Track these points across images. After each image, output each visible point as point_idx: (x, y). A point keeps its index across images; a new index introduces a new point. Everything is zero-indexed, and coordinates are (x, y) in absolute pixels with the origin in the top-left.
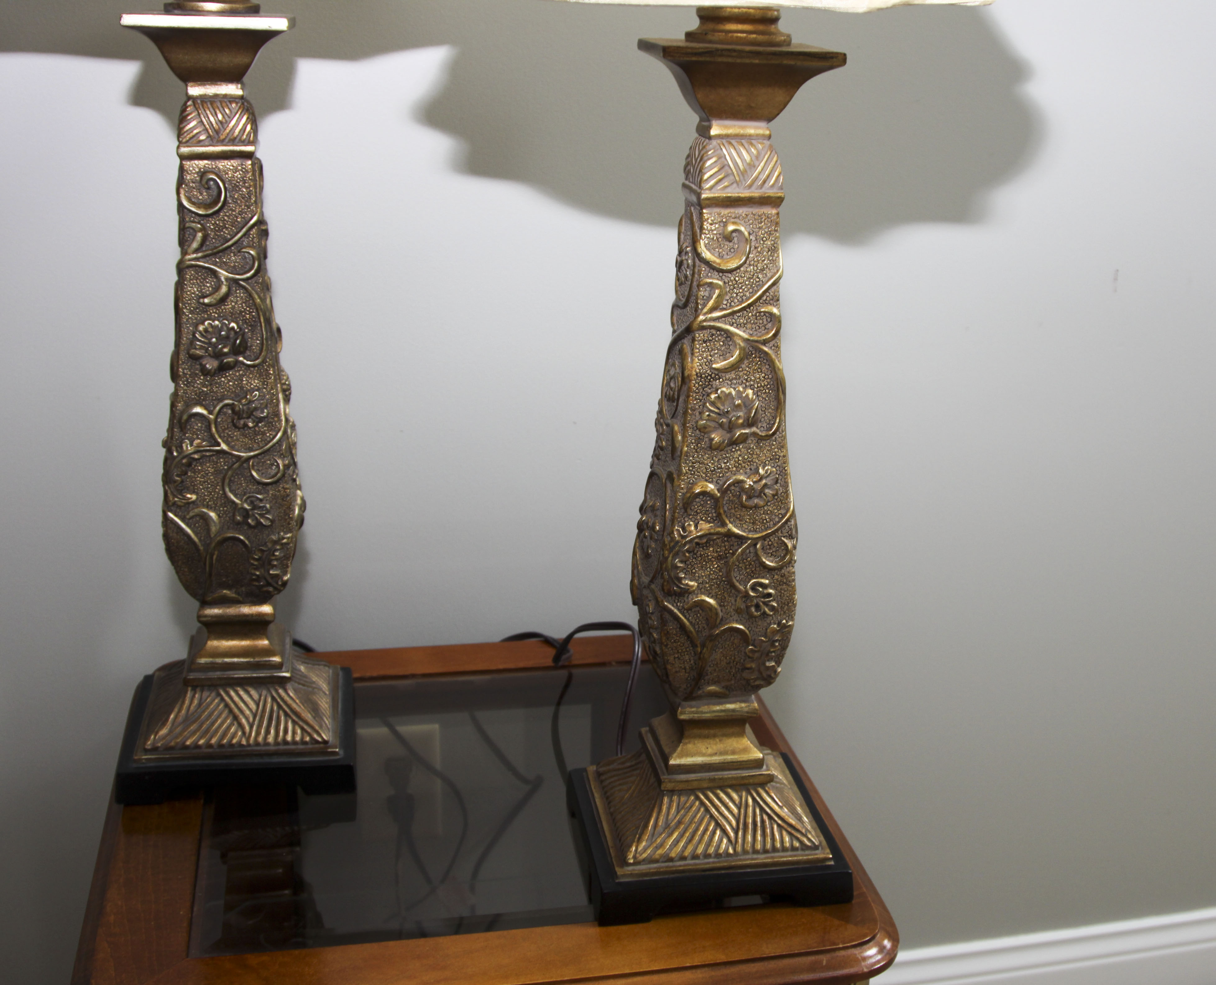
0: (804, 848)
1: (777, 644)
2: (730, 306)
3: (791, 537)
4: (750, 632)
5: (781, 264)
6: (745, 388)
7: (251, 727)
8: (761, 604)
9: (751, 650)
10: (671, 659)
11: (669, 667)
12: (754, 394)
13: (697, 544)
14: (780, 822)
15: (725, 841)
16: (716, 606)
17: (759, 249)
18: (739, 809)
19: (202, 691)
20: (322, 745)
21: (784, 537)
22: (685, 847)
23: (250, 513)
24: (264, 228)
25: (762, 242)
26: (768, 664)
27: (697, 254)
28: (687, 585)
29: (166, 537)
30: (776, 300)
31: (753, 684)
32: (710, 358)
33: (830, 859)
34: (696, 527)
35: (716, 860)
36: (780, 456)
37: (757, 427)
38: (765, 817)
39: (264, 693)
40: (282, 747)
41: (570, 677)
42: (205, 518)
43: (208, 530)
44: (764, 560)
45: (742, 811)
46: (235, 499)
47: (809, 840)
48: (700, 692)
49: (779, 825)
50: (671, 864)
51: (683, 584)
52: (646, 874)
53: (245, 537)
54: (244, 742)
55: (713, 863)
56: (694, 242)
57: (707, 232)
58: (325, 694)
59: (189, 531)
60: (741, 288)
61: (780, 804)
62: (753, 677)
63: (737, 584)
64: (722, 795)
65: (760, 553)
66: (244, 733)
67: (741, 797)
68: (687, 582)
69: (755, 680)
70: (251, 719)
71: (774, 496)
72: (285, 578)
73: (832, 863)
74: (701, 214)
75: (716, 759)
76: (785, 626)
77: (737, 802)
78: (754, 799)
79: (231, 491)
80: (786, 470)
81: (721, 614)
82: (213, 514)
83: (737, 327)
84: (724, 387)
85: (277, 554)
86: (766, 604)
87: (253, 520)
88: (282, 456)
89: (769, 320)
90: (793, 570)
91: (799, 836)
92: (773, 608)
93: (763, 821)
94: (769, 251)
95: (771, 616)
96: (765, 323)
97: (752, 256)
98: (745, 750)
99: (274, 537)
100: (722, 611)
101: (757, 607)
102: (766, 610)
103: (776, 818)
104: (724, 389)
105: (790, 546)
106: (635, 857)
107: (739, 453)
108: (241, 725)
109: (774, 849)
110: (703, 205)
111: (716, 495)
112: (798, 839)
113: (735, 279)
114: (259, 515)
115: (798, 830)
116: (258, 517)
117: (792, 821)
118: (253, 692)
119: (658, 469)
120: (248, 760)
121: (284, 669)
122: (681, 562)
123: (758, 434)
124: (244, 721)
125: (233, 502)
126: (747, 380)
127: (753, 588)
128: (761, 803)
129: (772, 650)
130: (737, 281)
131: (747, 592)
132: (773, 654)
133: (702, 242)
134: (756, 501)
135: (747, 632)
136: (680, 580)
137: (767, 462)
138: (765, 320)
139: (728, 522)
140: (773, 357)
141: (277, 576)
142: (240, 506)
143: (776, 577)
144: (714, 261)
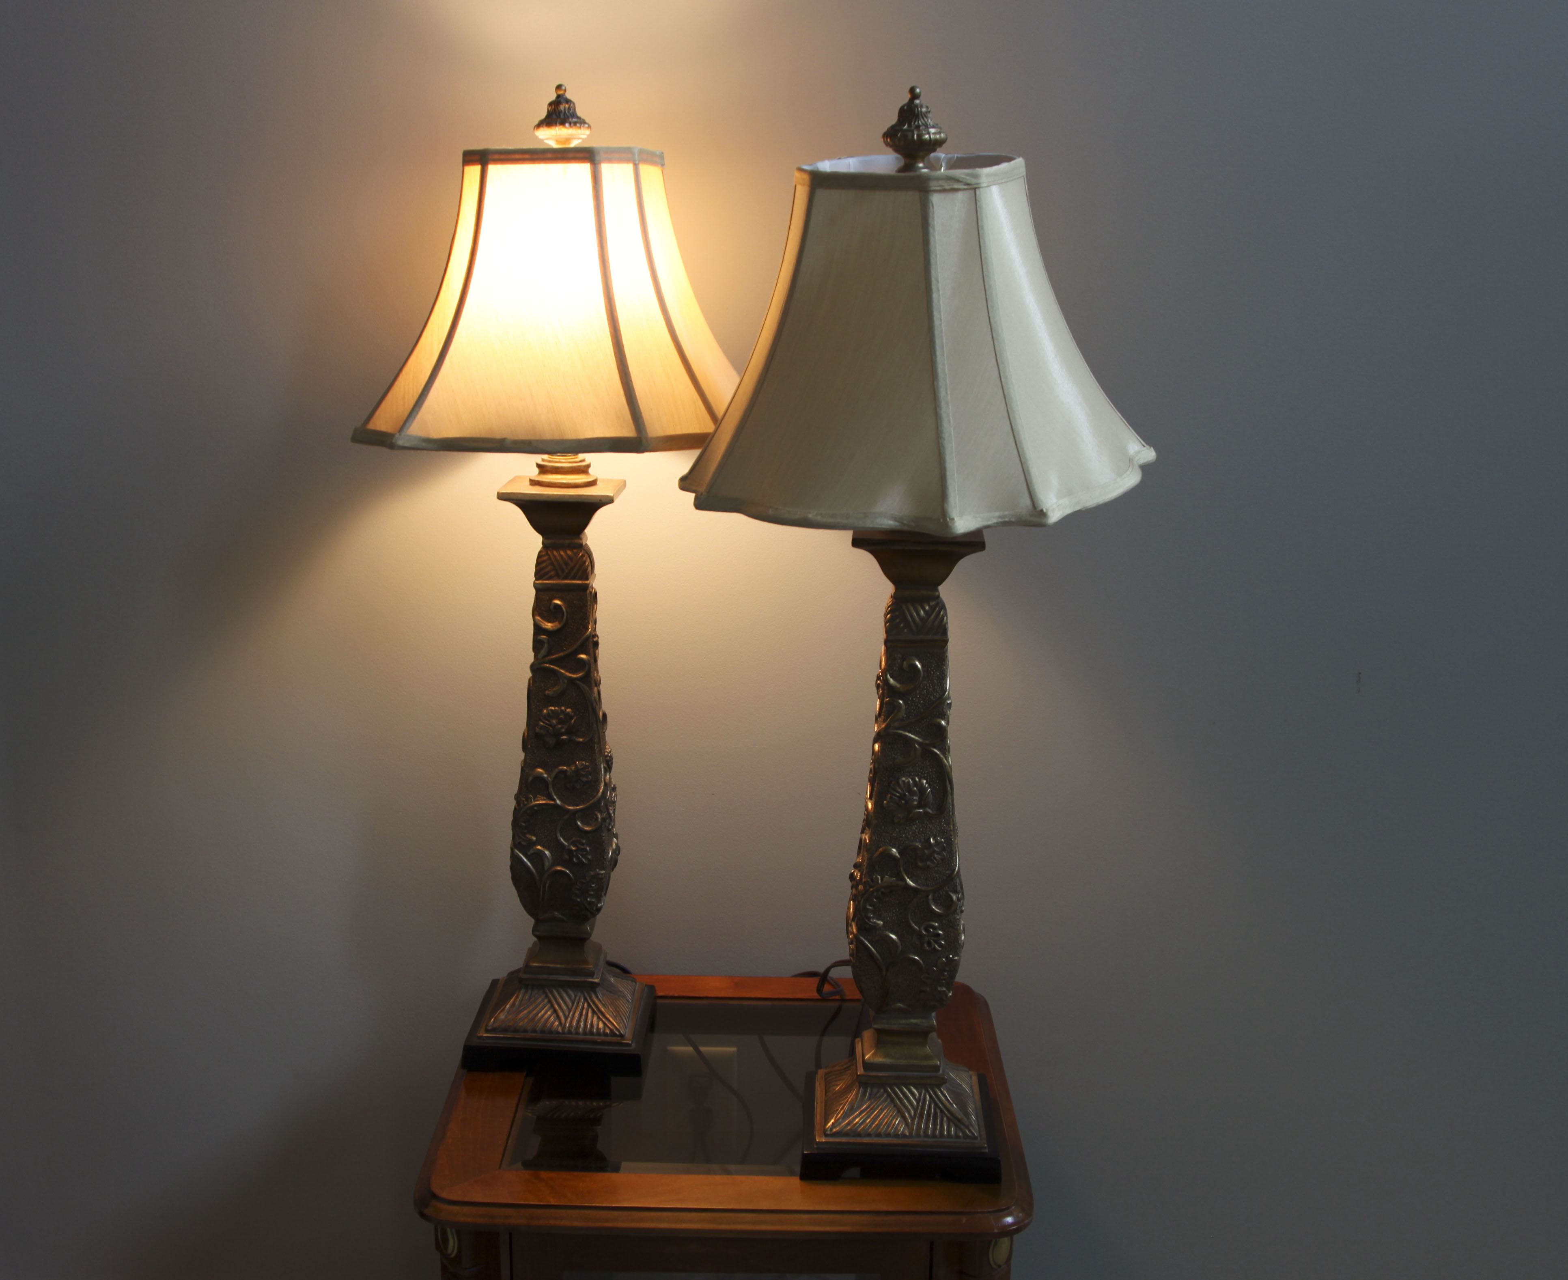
0: (967, 1138)
1: (946, 974)
2: (907, 718)
3: (956, 892)
4: (924, 962)
5: (948, 688)
6: (920, 779)
7: (566, 1019)
8: (932, 941)
9: (926, 977)
11: (863, 985)
12: (926, 783)
13: (882, 893)
14: (949, 1115)
15: (903, 1125)
16: (897, 940)
17: (930, 679)
18: (918, 1101)
19: (532, 989)
20: (619, 1038)
21: (951, 891)
22: (869, 1126)
23: (575, 853)
24: (595, 639)
25: (932, 673)
26: (939, 989)
27: (886, 681)
28: (875, 923)
29: (513, 868)
30: (943, 716)
31: (929, 1004)
32: (894, 756)
33: (985, 1148)
34: (882, 880)
36: (947, 830)
37: (930, 808)
38: (938, 1110)
39: (579, 994)
40: (589, 1037)
41: (838, 1010)
42: (540, 854)
43: (543, 865)
44: (934, 907)
45: (920, 1104)
46: (564, 842)
47: (970, 1131)
48: (888, 1007)
49: (948, 1118)
50: (858, 1138)
51: (872, 922)
53: (570, 871)
54: (560, 1029)
55: (892, 1140)
57: (891, 665)
58: (628, 1001)
59: (529, 864)
60: (915, 706)
61: (951, 1102)
62: (928, 999)
63: (913, 925)
64: (905, 1089)
65: (931, 902)
66: (560, 1023)
67: (920, 1094)
68: (875, 920)
70: (567, 1013)
71: (942, 860)
72: (600, 905)
73: (987, 1150)
75: (903, 1062)
76: (952, 960)
77: (917, 1097)
78: (930, 1096)
79: (562, 836)
80: (952, 841)
81: (900, 948)
82: (547, 853)
83: (913, 734)
84: (904, 777)
85: (593, 885)
86: (936, 942)
87: (576, 859)
88: (601, 812)
89: (938, 730)
90: (958, 917)
91: (962, 1127)
92: (941, 945)
93: (935, 1114)
94: (939, 680)
95: (940, 950)
96: (935, 731)
97: (925, 682)
98: (927, 1057)
99: (592, 873)
100: (901, 944)
101: (929, 944)
102: (936, 946)
103: (946, 1112)
104: (904, 779)
105: (954, 898)
107: (915, 826)
108: (558, 1017)
109: (941, 1136)
110: (889, 646)
111: (897, 857)
112: (961, 1129)
113: (912, 699)
114: (582, 855)
115: (963, 1124)
116: (581, 857)
117: (960, 1115)
118: (571, 992)
120: (562, 1045)
121: (595, 977)
122: (870, 906)
123: (930, 813)
124: (561, 1014)
125: (563, 844)
126: (922, 773)
127: (926, 930)
128: (936, 1099)
129: (942, 978)
130: (913, 701)
131: (920, 932)
132: (944, 981)
133: (888, 673)
134: (928, 863)
135: (921, 962)
136: (869, 918)
137: (937, 834)
139: (906, 878)
140: (942, 756)
141: (591, 903)
142: (567, 848)
143: (944, 921)
144: (896, 687)
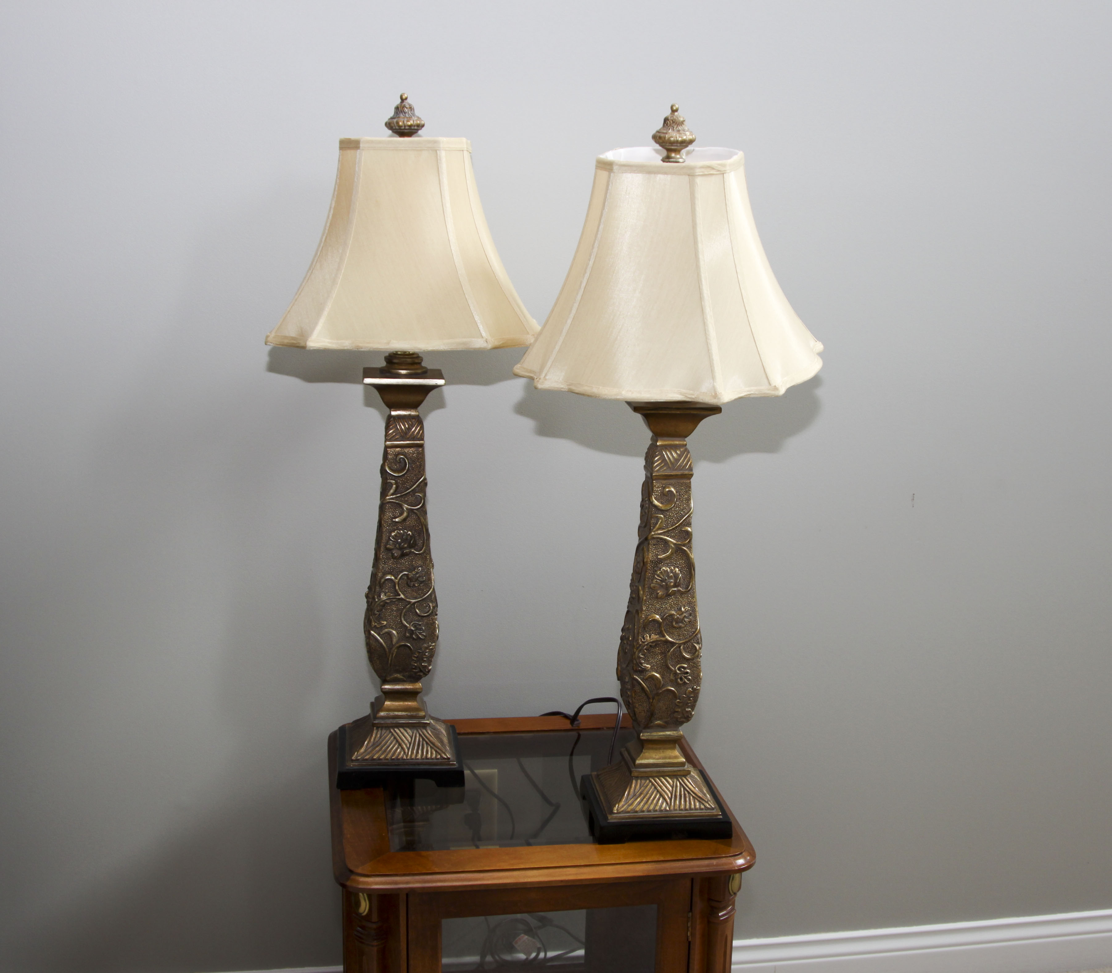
0: (706, 809)
1: (692, 699)
2: (667, 527)
3: (698, 643)
4: (677, 692)
5: (692, 506)
6: (674, 568)
7: (408, 749)
8: (683, 677)
9: (678, 702)
10: (637, 705)
11: (636, 710)
12: (679, 570)
13: (651, 646)
14: (694, 795)
15: (665, 804)
16: (660, 678)
17: (681, 500)
18: (672, 788)
19: (382, 730)
20: (446, 760)
21: (695, 643)
22: (644, 806)
23: (414, 632)
24: (426, 482)
25: (683, 496)
26: (687, 709)
27: (651, 503)
28: (645, 666)
29: (368, 645)
30: (689, 524)
31: (679, 720)
32: (657, 553)
33: (720, 815)
34: (650, 637)
35: (659, 813)
36: (692, 602)
37: (681, 587)
38: (686, 792)
39: (415, 731)
40: (425, 761)
42: (390, 634)
43: (392, 641)
44: (684, 654)
45: (674, 789)
46: (407, 624)
47: (709, 805)
48: (652, 724)
49: (693, 797)
50: (636, 814)
51: (643, 666)
52: (623, 818)
53: (410, 644)
54: (405, 757)
55: (659, 814)
56: (649, 496)
57: (655, 492)
58: (445, 736)
59: (381, 641)
60: (672, 519)
61: (694, 786)
62: (679, 717)
63: (671, 667)
64: (663, 780)
65: (682, 651)
66: (405, 753)
67: (673, 782)
68: (645, 665)
69: (681, 718)
70: (408, 745)
71: (689, 622)
72: (430, 668)
73: (721, 817)
74: (652, 483)
75: (660, 761)
76: (696, 689)
77: (671, 784)
78: (680, 783)
79: (405, 620)
80: (695, 609)
81: (662, 682)
82: (394, 632)
83: (670, 538)
84: (664, 567)
85: (427, 654)
86: (685, 677)
87: (415, 636)
88: (432, 602)
89: (686, 534)
90: (700, 660)
91: (704, 802)
92: (689, 680)
93: (685, 795)
94: (686, 500)
95: (688, 683)
96: (684, 535)
97: (678, 503)
98: (676, 757)
99: (425, 645)
100: (663, 681)
101: (681, 679)
102: (686, 680)
103: (692, 793)
104: (664, 568)
105: (698, 647)
106: (617, 810)
107: (671, 600)
108: (403, 748)
109: (691, 809)
110: (654, 479)
111: (660, 621)
112: (703, 804)
113: (669, 514)
114: (419, 633)
115: (703, 800)
116: (418, 634)
117: (700, 795)
118: (409, 731)
119: (631, 610)
120: (407, 767)
121: (426, 719)
122: (642, 655)
123: (681, 591)
124: (404, 746)
125: (406, 626)
126: (675, 564)
127: (679, 669)
128: (684, 785)
129: (689, 702)
130: (670, 515)
131: (675, 671)
132: (690, 704)
133: (653, 497)
134: (680, 624)
135: (676, 691)
136: (641, 664)
137: (686, 605)
138: (684, 534)
139: (666, 635)
140: (689, 552)
141: (425, 666)
142: (409, 628)
143: (691, 663)
144: (659, 506)
